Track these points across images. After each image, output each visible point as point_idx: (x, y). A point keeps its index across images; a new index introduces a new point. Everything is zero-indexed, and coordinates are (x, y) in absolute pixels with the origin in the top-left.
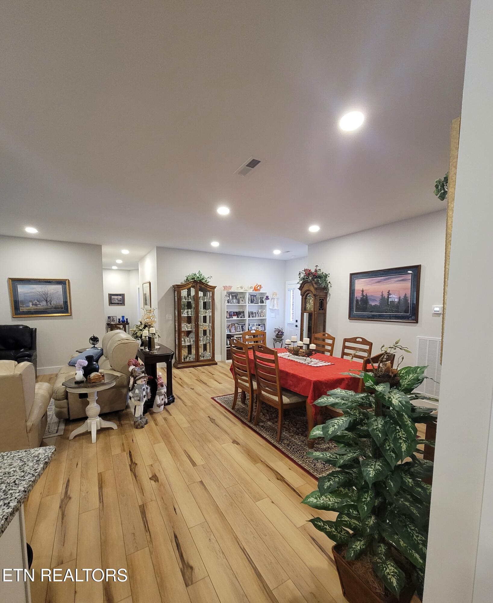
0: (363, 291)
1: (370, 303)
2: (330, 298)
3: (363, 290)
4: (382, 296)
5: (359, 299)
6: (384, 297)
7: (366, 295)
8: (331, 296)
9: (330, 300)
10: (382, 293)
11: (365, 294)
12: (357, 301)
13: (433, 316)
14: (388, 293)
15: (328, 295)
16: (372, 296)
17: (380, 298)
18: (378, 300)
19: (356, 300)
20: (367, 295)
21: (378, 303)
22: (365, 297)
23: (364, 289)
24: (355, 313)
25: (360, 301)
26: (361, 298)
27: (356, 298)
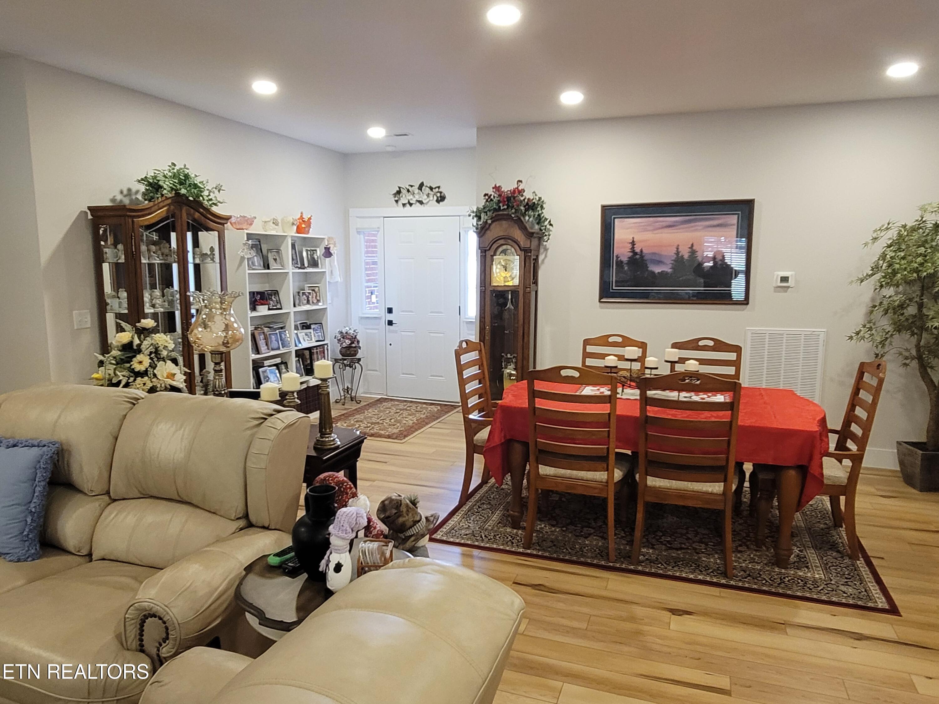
0: (633, 243)
1: (649, 269)
2: (546, 256)
3: (633, 241)
4: (678, 253)
5: (625, 259)
6: (682, 256)
7: (641, 251)
8: (549, 251)
9: (546, 260)
10: (678, 249)
11: (637, 250)
12: (620, 264)
13: (775, 292)
14: (690, 250)
15: (542, 250)
16: (654, 254)
17: (673, 259)
18: (669, 262)
19: (617, 262)
20: (644, 251)
21: (667, 269)
22: (638, 257)
23: (635, 240)
24: (614, 288)
25: (626, 263)
26: (629, 258)
27: (617, 257)
